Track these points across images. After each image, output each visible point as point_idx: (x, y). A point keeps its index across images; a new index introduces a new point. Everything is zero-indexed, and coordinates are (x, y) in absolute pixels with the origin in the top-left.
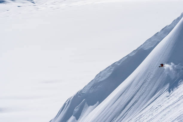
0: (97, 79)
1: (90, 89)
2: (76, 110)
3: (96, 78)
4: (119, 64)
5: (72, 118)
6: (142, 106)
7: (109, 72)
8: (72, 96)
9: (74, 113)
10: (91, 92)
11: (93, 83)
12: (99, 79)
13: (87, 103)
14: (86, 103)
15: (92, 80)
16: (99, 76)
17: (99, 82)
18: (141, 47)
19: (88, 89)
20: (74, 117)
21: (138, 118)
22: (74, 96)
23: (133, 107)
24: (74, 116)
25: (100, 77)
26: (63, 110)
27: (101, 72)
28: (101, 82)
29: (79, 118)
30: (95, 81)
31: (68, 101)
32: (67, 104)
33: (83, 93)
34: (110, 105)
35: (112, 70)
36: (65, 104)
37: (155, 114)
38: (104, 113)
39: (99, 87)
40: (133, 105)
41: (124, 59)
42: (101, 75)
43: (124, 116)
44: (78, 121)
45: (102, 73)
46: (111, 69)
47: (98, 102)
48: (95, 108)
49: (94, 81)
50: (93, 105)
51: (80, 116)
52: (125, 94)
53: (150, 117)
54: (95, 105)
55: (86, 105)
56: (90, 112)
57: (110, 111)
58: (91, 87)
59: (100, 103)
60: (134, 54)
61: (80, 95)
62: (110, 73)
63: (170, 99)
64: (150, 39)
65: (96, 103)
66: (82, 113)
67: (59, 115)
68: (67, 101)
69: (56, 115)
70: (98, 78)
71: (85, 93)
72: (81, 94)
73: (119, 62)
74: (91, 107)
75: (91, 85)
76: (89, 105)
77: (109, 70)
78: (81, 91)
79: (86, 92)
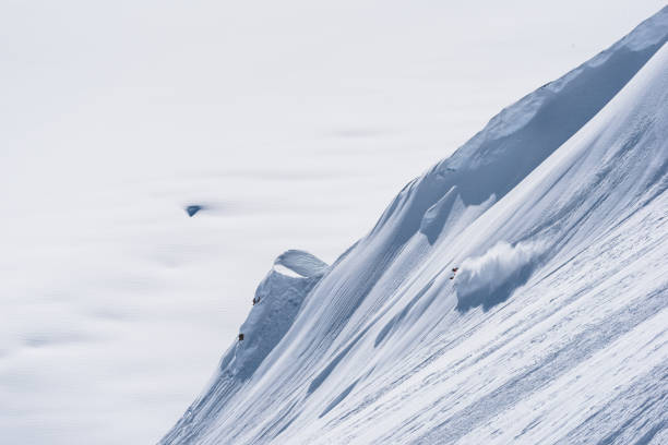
0: (493, 131)
1: (472, 158)
2: (430, 215)
3: (490, 127)
4: (557, 90)
5: (418, 238)
6: (620, 213)
7: (529, 111)
8: (419, 175)
9: (423, 225)
10: (474, 165)
11: (480, 141)
12: (499, 130)
13: (462, 197)
14: (459, 196)
15: (479, 134)
16: (497, 122)
17: (498, 137)
18: (623, 43)
19: (467, 156)
20: (423, 235)
21: (607, 247)
22: (424, 175)
23: (594, 214)
24: (422, 232)
25: (502, 126)
26: (395, 213)
27: (504, 111)
28: (503, 139)
29: (438, 241)
30: (487, 135)
31: (408, 189)
32: (403, 200)
33: (451, 168)
34: (526, 207)
35: (538, 104)
36: (398, 198)
37: (654, 237)
38: (510, 228)
39: (496, 152)
40: (594, 207)
41: (573, 77)
42: (507, 117)
43: (565, 240)
44: (434, 247)
45: (510, 114)
46: (533, 102)
47: (493, 197)
48: (484, 212)
49: (484, 135)
50: (478, 202)
51: (441, 235)
52: (572, 176)
53: (641, 245)
54: (485, 204)
55: (459, 202)
56: (468, 224)
57: (525, 223)
58: (477, 152)
59: (498, 199)
60: (601, 61)
61: (442, 174)
62: (531, 115)
64: (650, 19)
65: (487, 197)
66: (446, 225)
67: (379, 230)
68: (404, 190)
69: (373, 227)
70: (495, 129)
71: (455, 168)
72: (446, 172)
73: (558, 83)
74: (472, 209)
75: (475, 146)
76: (467, 205)
77: (529, 105)
78: (446, 162)
79: (459, 164)
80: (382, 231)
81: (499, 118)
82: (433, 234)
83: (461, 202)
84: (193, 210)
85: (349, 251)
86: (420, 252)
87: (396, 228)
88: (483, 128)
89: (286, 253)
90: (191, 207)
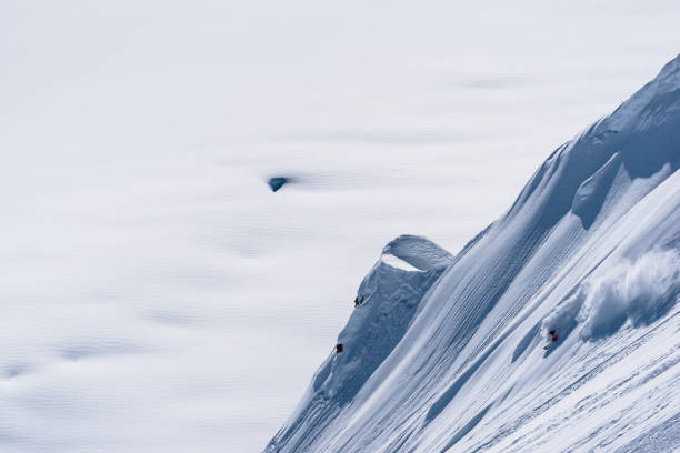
0: (667, 81)
1: (640, 116)
2: (584, 191)
3: (664, 76)
5: (569, 220)
8: (572, 139)
9: (575, 203)
10: (643, 125)
11: (650, 94)
12: (676, 79)
13: (626, 165)
14: (622, 166)
15: (648, 85)
16: (673, 69)
17: (674, 89)
19: (634, 114)
20: (575, 217)
22: (578, 138)
24: (575, 213)
26: (538, 189)
29: (595, 224)
30: (660, 86)
31: (557, 158)
33: (612, 129)
36: (544, 168)
39: (671, 109)
44: (590, 231)
47: (667, 167)
48: (654, 187)
49: (656, 85)
50: (647, 175)
51: (599, 215)
54: (656, 177)
55: (623, 174)
56: (636, 202)
58: (644, 111)
59: (673, 170)
61: (600, 137)
65: (661, 167)
66: (606, 203)
67: (521, 207)
68: (550, 157)
70: (670, 78)
71: (617, 129)
72: (606, 135)
74: (640, 182)
75: (643, 101)
76: (633, 176)
78: (606, 122)
79: (623, 124)
80: (522, 212)
81: (675, 63)
82: (589, 215)
83: (626, 174)
84: (277, 183)
85: (478, 237)
86: (572, 240)
87: (541, 207)
88: (654, 77)
89: (397, 239)
90: (273, 180)
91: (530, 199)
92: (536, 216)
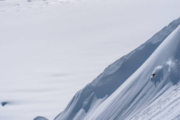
0: (106, 73)
1: (99, 82)
2: (85, 103)
3: (105, 71)
4: (127, 58)
5: (82, 110)
6: (151, 99)
7: (118, 66)
8: (81, 89)
9: (83, 106)
10: (100, 85)
11: (102, 76)
12: (108, 72)
14: (95, 95)
15: (101, 74)
16: (107, 70)
17: (107, 75)
19: (98, 82)
20: (83, 110)
21: (147, 111)
22: (83, 89)
23: (141, 100)
24: (83, 108)
25: (109, 71)
26: (73, 103)
27: (110, 66)
28: (110, 75)
30: (104, 74)
31: (78, 94)
32: (76, 97)
33: (92, 86)
34: (118, 98)
35: (121, 63)
36: (74, 97)
37: (163, 107)
38: (113, 106)
39: (107, 80)
40: (141, 98)
41: (132, 53)
42: (110, 68)
43: (132, 109)
44: (87, 113)
46: (119, 62)
47: (107, 95)
48: (104, 101)
49: (103, 74)
50: (102, 98)
51: (89, 109)
52: (134, 87)
53: (158, 110)
54: (104, 98)
55: (95, 98)
56: (99, 105)
57: (118, 104)
58: (100, 81)
59: (108, 96)
61: (89, 88)
62: (119, 67)
63: (178, 92)
65: (105, 96)
66: (91, 106)
68: (76, 94)
69: (66, 107)
70: (107, 72)
71: (93, 86)
72: (90, 88)
73: (127, 56)
74: (100, 100)
75: (100, 78)
76: (98, 98)
77: (117, 64)
78: (90, 84)
79: (95, 85)
80: (69, 109)
81: (108, 68)
82: (87, 109)
83: (96, 98)
84: (4, 104)
85: (58, 116)
86: (83, 115)
88: (103, 72)
89: (36, 117)
90: (3, 103)
91: (71, 105)
92: (73, 110)
